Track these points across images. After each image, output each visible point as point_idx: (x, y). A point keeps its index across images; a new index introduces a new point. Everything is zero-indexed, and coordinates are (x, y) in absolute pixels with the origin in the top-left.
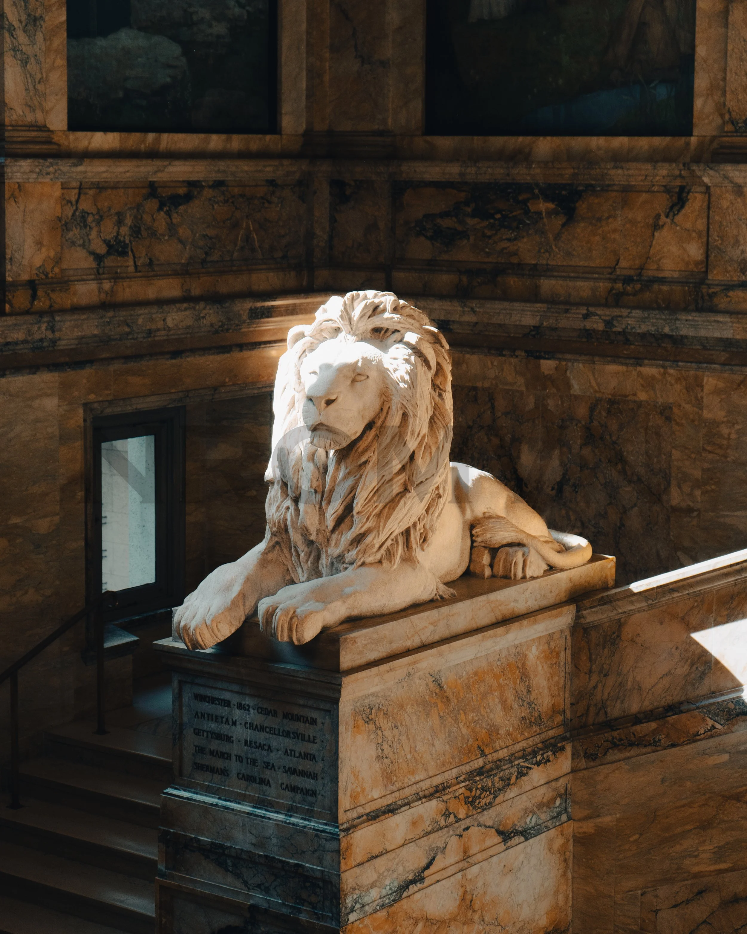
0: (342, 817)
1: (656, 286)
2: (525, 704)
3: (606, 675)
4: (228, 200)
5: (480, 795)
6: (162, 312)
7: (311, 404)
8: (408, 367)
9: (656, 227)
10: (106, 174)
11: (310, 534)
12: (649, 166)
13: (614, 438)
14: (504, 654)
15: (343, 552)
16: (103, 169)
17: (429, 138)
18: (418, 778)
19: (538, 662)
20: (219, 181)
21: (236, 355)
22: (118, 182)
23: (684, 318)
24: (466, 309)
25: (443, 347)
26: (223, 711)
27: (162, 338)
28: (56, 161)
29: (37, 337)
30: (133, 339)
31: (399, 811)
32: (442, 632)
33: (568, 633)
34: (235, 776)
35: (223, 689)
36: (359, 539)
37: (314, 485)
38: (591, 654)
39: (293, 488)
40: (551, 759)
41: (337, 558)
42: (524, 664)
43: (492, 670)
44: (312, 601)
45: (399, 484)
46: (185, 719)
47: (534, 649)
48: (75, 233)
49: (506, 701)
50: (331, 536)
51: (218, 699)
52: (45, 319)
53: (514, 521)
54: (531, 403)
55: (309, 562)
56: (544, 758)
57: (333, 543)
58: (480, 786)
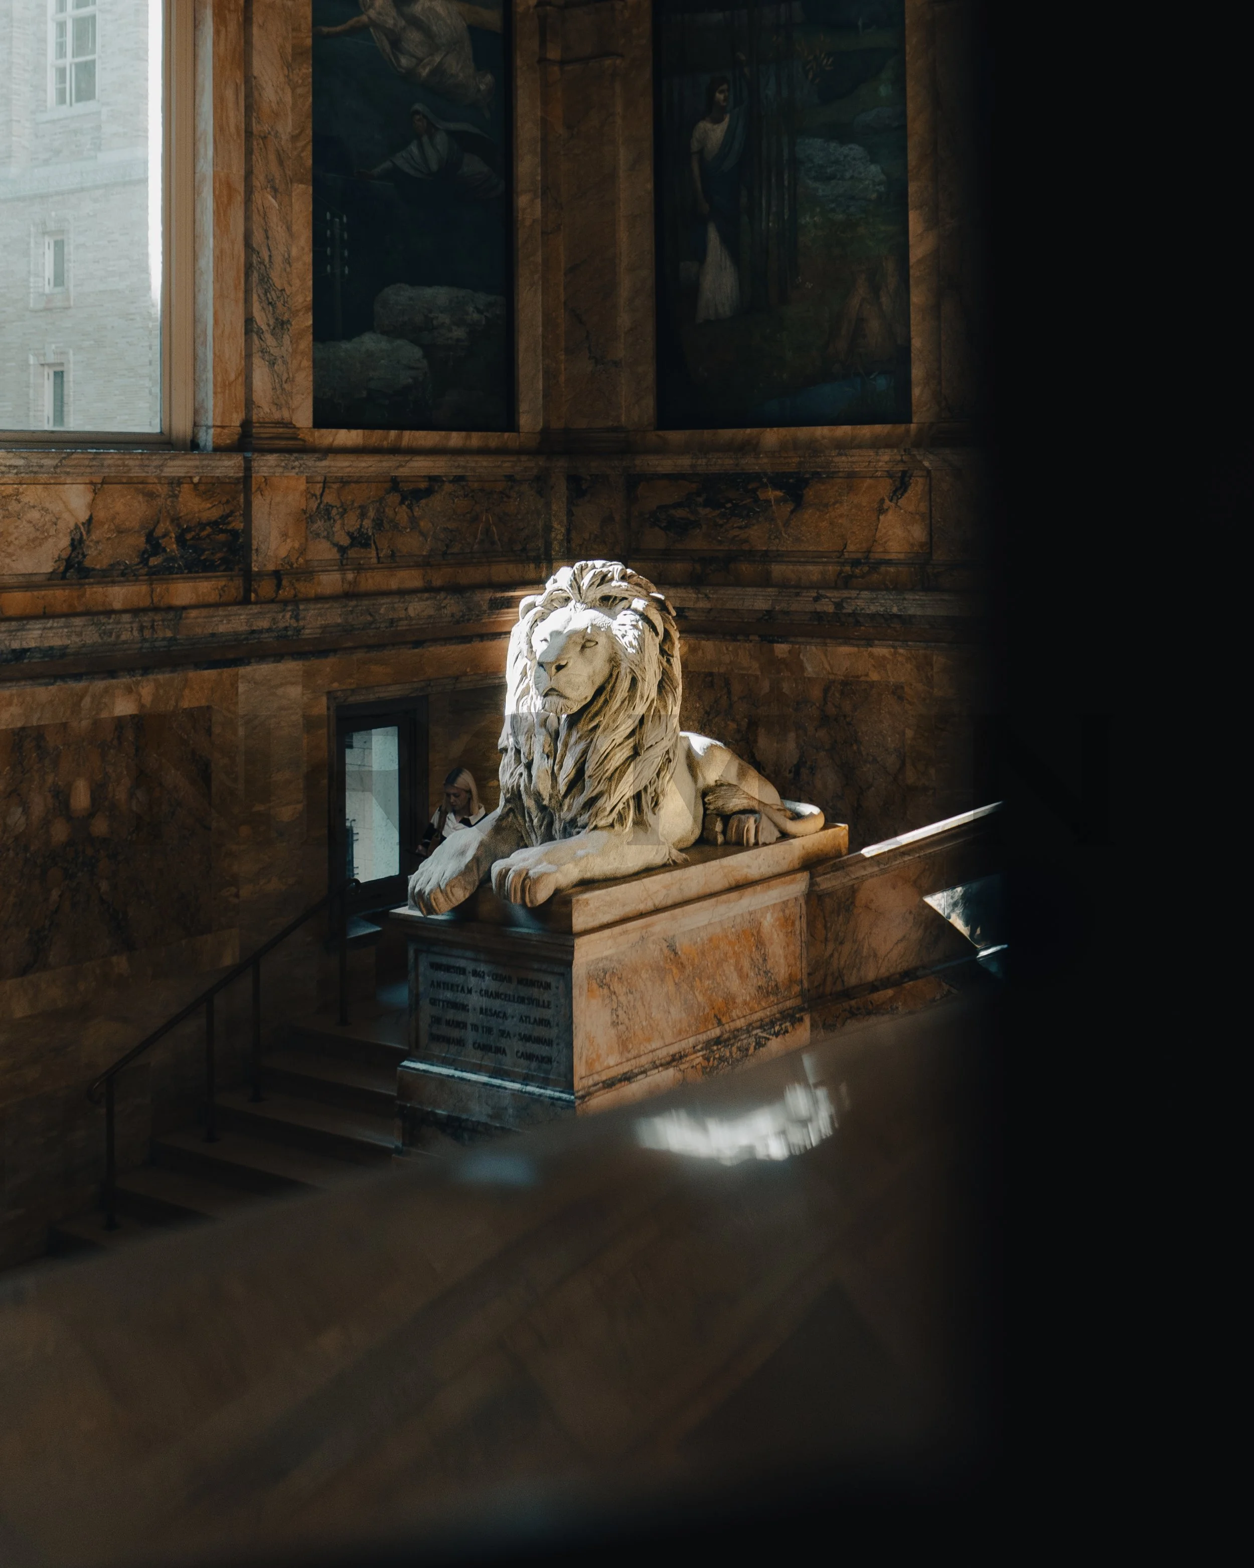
0: (578, 1084)
1: (883, 569)
2: (762, 973)
3: (841, 943)
4: (468, 495)
5: (718, 1065)
6: (404, 602)
7: (542, 670)
8: (636, 633)
9: (881, 511)
10: (350, 469)
11: (543, 799)
12: (871, 453)
13: (848, 719)
14: (739, 920)
15: (575, 816)
16: (347, 464)
17: (660, 433)
18: (654, 1046)
19: (774, 930)
20: (460, 476)
21: (477, 645)
22: (361, 477)
23: (911, 597)
24: (700, 596)
25: (669, 613)
26: (458, 979)
27: (404, 628)
28: (301, 456)
29: (282, 625)
30: (376, 628)
31: (635, 1079)
32: (675, 895)
33: (802, 901)
34: (471, 1046)
35: (458, 957)
36: (591, 803)
37: (547, 750)
38: (826, 921)
39: (526, 755)
40: (790, 1031)
41: (569, 822)
42: (759, 932)
43: (727, 937)
44: (545, 864)
45: (629, 747)
46: (421, 989)
47: (769, 916)
48: (319, 524)
49: (741, 969)
50: (563, 801)
51: (453, 967)
52: (289, 608)
53: (746, 789)
54: (766, 686)
55: (543, 827)
56: (782, 1029)
57: (565, 808)
58: (717, 1056)
